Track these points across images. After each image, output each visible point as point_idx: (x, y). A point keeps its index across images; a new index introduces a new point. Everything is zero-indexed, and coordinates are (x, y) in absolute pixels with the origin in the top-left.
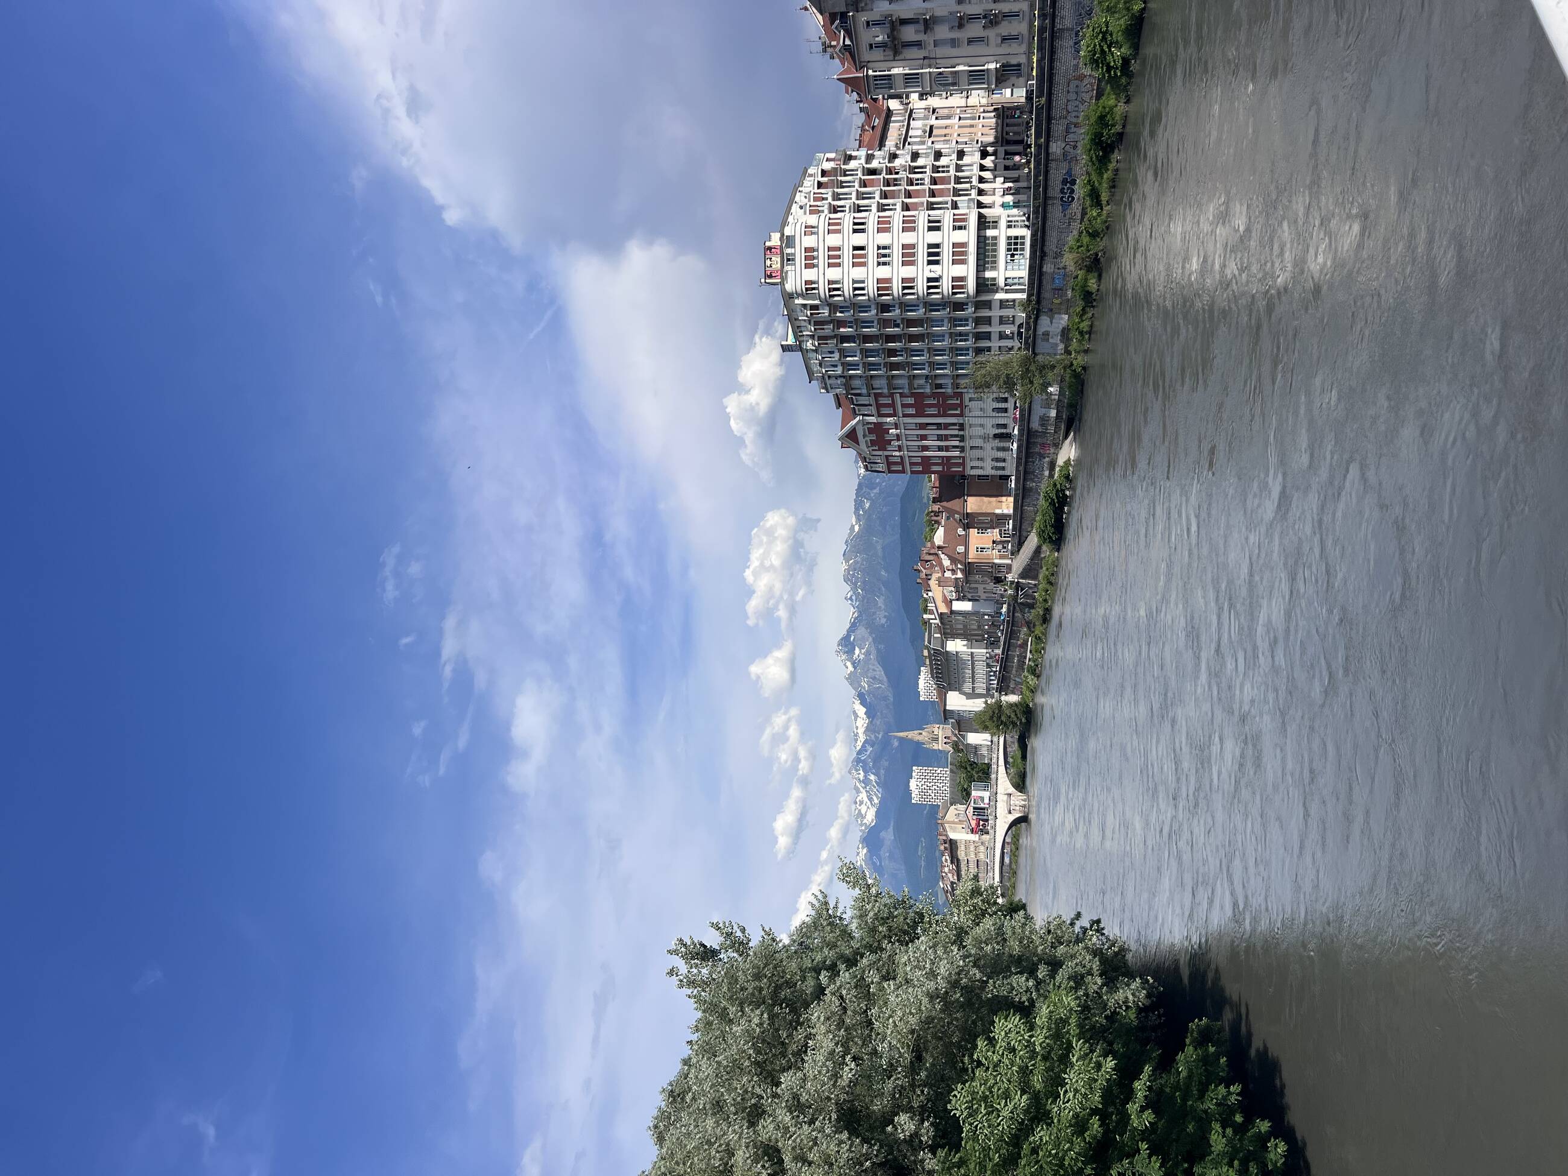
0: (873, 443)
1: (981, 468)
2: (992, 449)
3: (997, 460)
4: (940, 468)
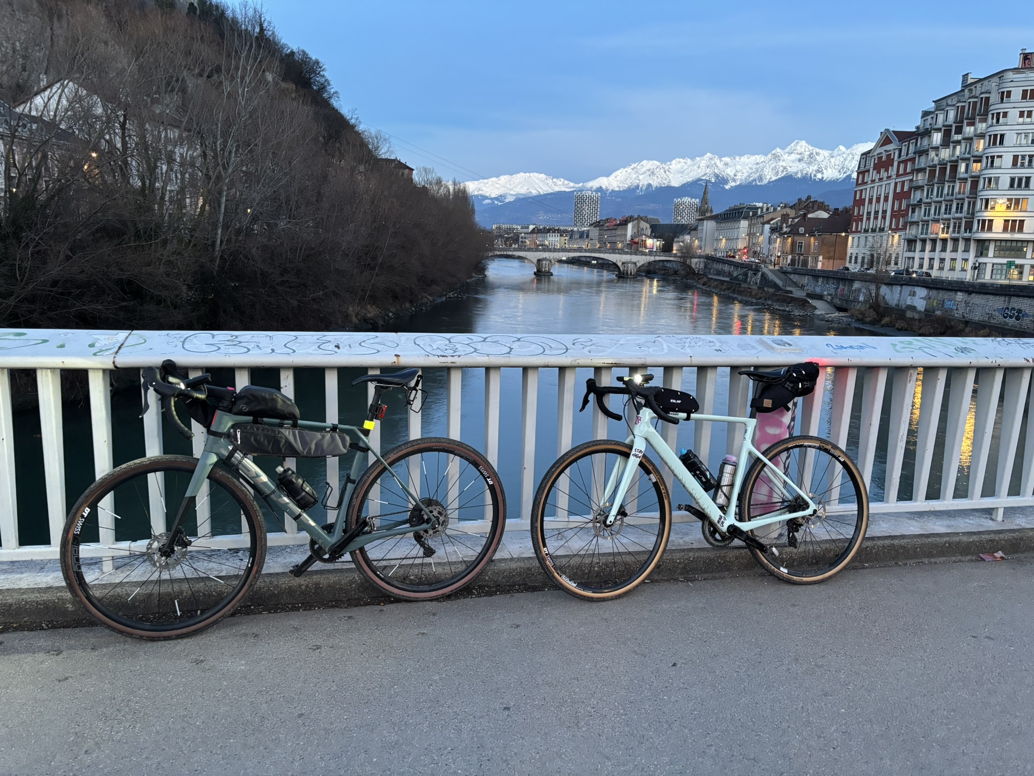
0: (880, 158)
1: (852, 245)
2: (864, 253)
3: (856, 258)
4: (856, 213)
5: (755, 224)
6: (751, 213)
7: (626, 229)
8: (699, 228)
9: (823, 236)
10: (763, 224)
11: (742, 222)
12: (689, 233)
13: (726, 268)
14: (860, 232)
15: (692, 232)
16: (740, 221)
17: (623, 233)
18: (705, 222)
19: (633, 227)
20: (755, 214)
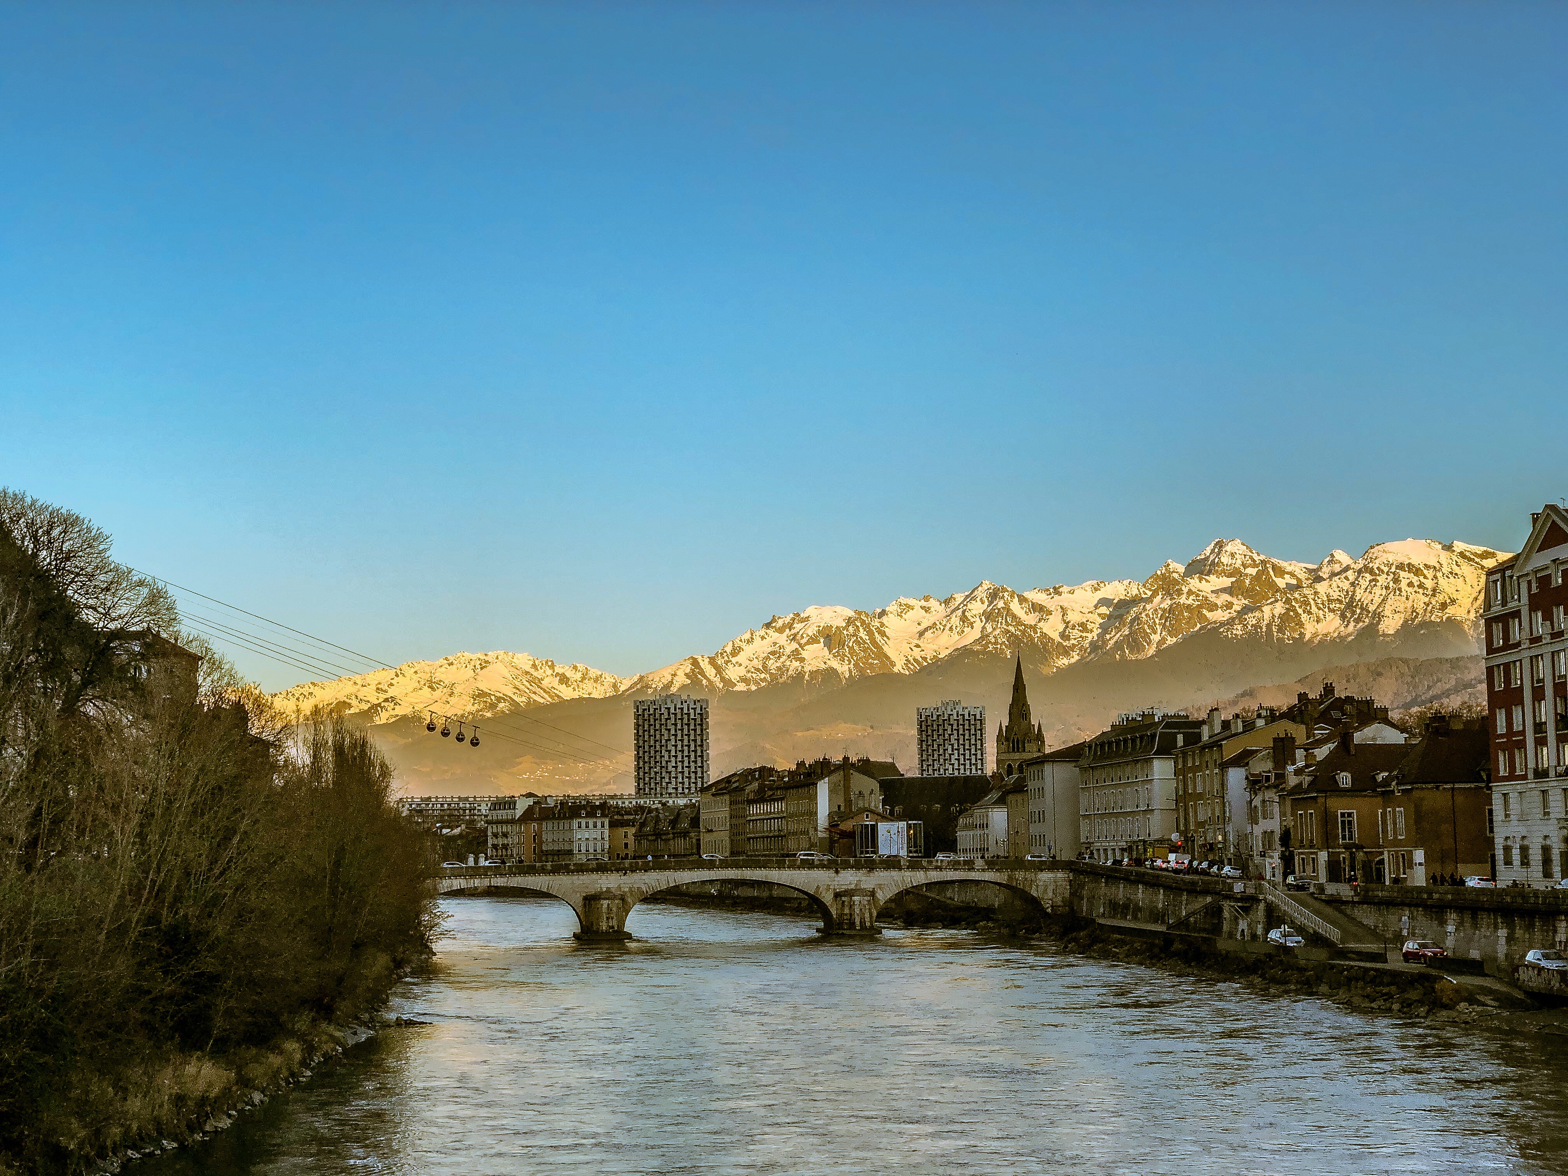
0: (1544, 581)
1: (1507, 816)
2: (1546, 837)
3: (1524, 850)
4: (1501, 728)
5: (1198, 768)
6: (1180, 738)
7: (813, 798)
8: (1031, 785)
9: (1416, 794)
10: (1224, 766)
11: (1156, 763)
12: (1001, 801)
13: (1140, 894)
14: (1524, 777)
15: (1010, 798)
16: (1149, 761)
17: (803, 808)
18: (1048, 768)
19: (831, 791)
20: (1193, 739)
